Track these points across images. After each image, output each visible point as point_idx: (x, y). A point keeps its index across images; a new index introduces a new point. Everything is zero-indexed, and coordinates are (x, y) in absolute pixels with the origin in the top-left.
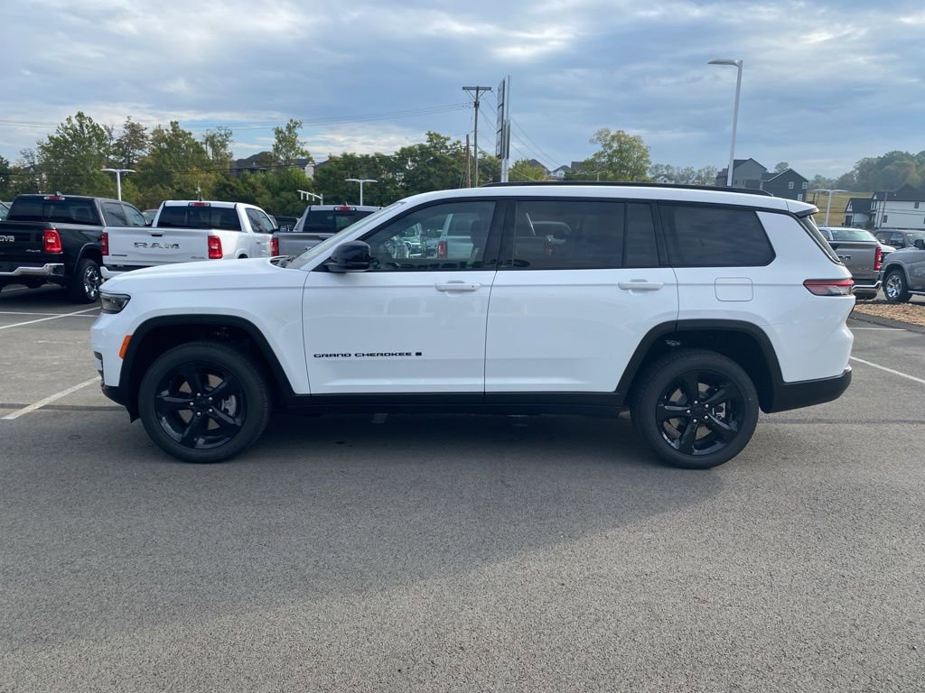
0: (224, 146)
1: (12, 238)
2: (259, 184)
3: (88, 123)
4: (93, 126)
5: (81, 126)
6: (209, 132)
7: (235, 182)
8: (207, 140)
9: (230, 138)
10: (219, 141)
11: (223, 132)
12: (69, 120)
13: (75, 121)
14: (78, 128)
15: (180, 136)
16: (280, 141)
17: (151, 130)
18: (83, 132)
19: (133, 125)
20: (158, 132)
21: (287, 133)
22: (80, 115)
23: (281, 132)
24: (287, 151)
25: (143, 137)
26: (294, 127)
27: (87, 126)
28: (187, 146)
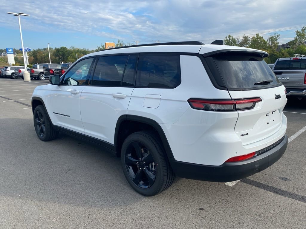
0: (276, 40)
1: (59, 72)
2: (286, 53)
3: (231, 38)
4: (233, 39)
5: (229, 39)
6: (271, 36)
7: (276, 53)
8: (270, 39)
9: (279, 37)
10: (274, 38)
11: (276, 35)
12: (226, 38)
13: (228, 38)
14: (228, 40)
15: (259, 38)
16: (298, 36)
17: (251, 38)
18: (229, 41)
19: (245, 37)
20: (253, 38)
21: (301, 32)
22: (229, 36)
23: (299, 32)
24: (301, 39)
25: (248, 40)
26: (305, 29)
27: (231, 39)
28: (261, 42)
